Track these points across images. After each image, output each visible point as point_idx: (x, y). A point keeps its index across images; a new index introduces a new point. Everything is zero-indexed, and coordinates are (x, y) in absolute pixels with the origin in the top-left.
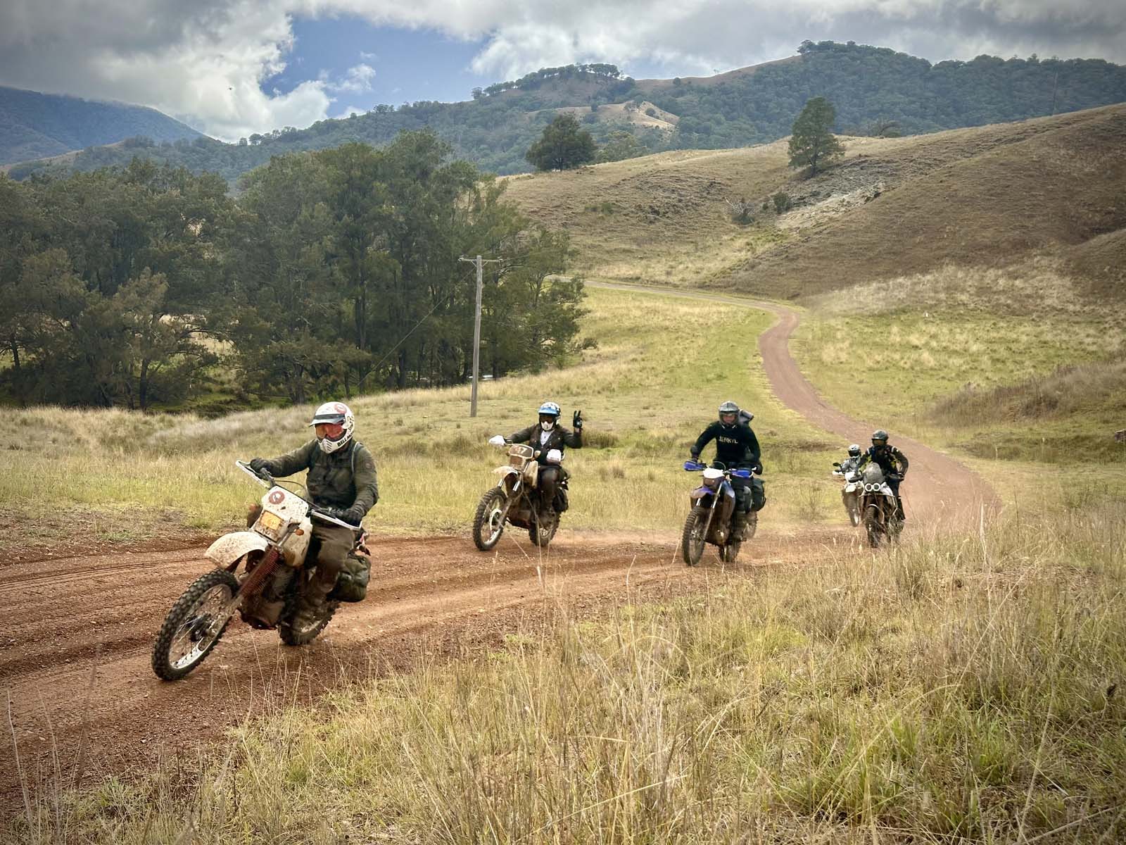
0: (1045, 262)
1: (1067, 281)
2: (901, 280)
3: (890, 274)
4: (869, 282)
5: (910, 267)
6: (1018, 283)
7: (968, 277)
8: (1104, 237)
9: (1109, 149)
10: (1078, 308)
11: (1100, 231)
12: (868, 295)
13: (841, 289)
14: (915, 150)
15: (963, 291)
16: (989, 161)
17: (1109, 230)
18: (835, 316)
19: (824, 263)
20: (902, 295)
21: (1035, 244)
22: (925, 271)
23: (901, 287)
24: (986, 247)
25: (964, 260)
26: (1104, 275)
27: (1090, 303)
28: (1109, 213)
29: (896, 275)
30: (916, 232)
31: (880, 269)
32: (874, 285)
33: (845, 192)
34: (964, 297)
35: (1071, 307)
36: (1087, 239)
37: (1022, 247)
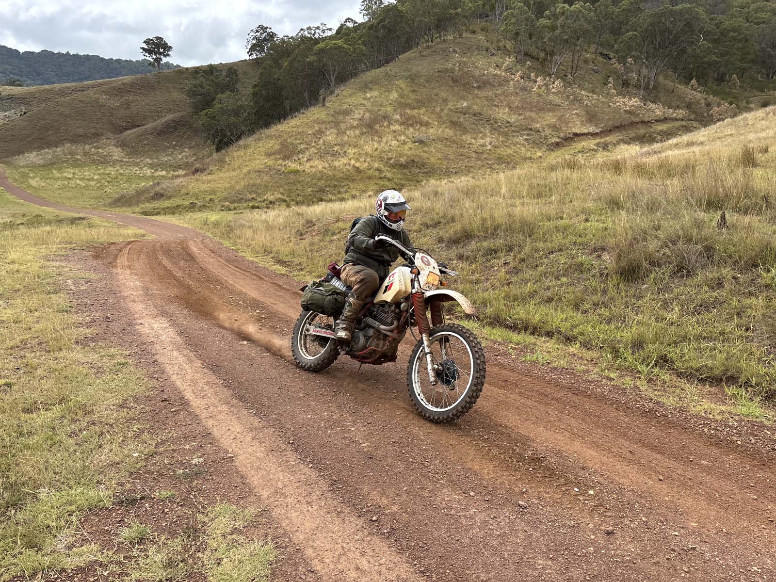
0: (108, 141)
1: (119, 149)
2: (46, 150)
3: (40, 148)
4: (31, 152)
5: (50, 145)
6: (100, 150)
7: (79, 148)
8: (129, 132)
9: (123, 96)
10: (127, 160)
11: (126, 129)
12: (33, 157)
13: (19, 155)
14: (36, 93)
15: (77, 154)
16: (74, 99)
17: (130, 129)
18: (23, 167)
19: (7, 144)
20: (50, 157)
21: (102, 135)
22: (57, 147)
23: (48, 154)
24: (82, 136)
25: (73, 141)
26: (133, 147)
27: (131, 158)
28: (129, 122)
29: (43, 148)
30: (48, 130)
31: (36, 146)
32: (34, 153)
33: (6, 111)
34: (79, 157)
35: (124, 160)
36: (122, 133)
37: (97, 135)
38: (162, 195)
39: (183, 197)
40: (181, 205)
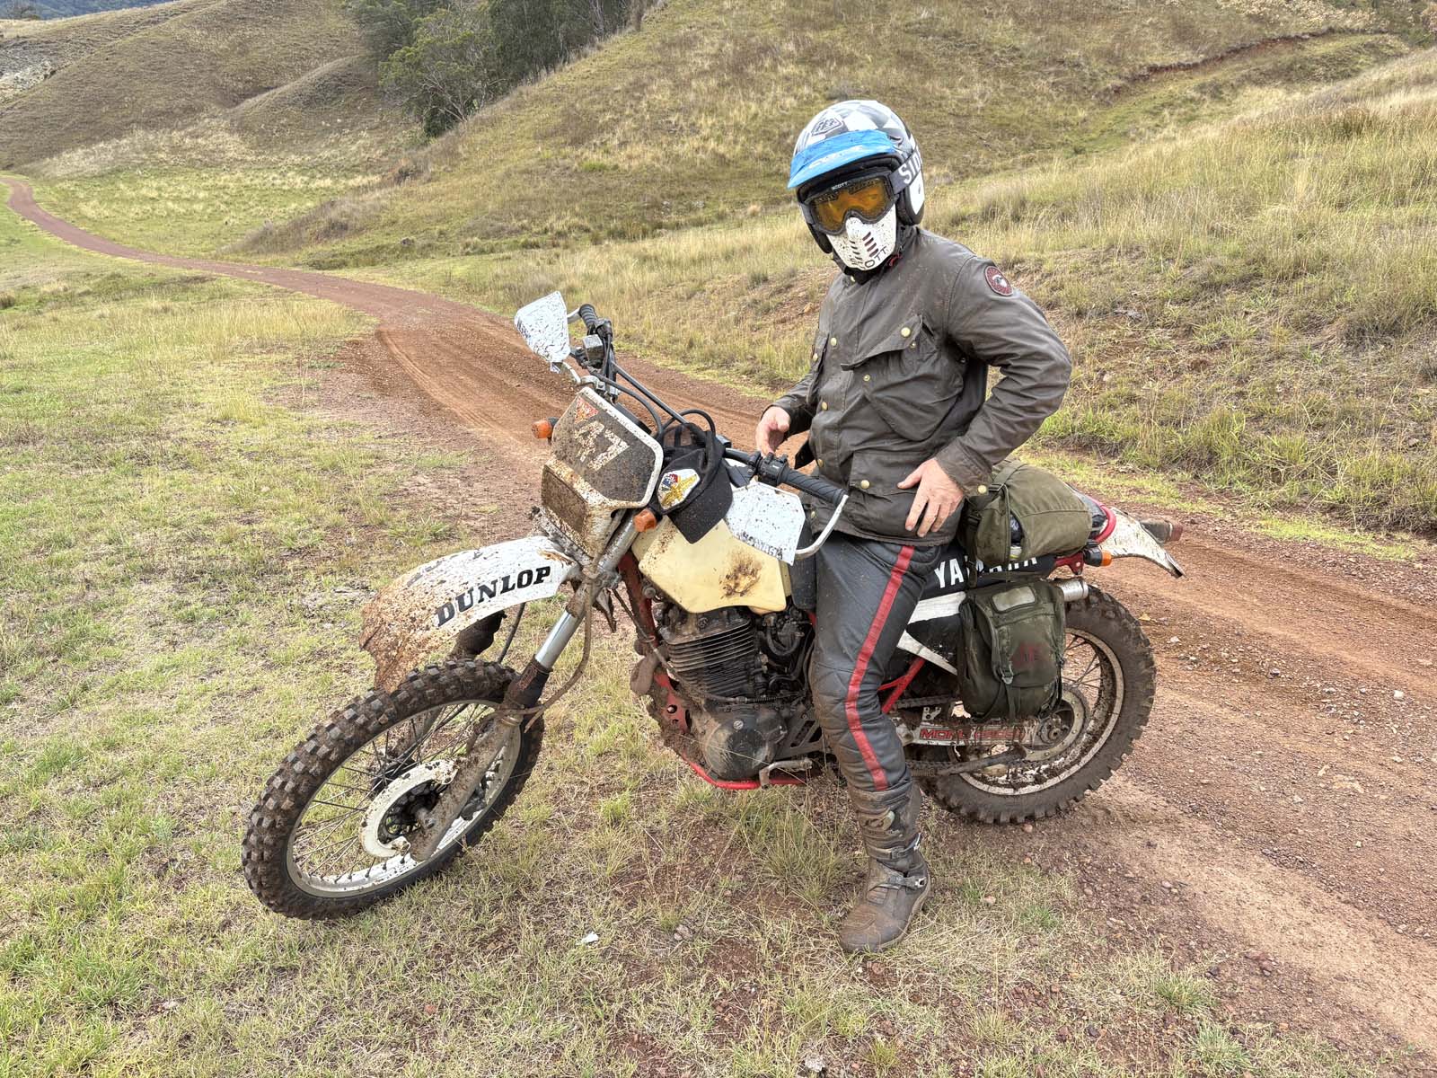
0: (214, 123)
1: (236, 137)
2: (101, 145)
3: (90, 141)
4: (74, 149)
5: (107, 133)
6: (200, 140)
7: (160, 138)
8: (251, 101)
9: (232, 30)
10: (254, 158)
11: (246, 96)
12: (77, 160)
13: (51, 157)
14: (68, 30)
15: (159, 150)
16: (142, 41)
17: (251, 96)
18: (62, 180)
19: (26, 135)
20: (110, 157)
21: (201, 110)
22: (119, 137)
23: (105, 152)
24: (163, 113)
25: (149, 125)
26: (262, 132)
27: (260, 154)
28: (248, 82)
29: (95, 142)
30: (99, 103)
31: (80, 137)
32: (80, 151)
33: (15, 70)
34: (162, 156)
35: (249, 158)
36: (237, 104)
37: (191, 111)
38: (344, 227)
39: (387, 229)
40: (383, 247)
